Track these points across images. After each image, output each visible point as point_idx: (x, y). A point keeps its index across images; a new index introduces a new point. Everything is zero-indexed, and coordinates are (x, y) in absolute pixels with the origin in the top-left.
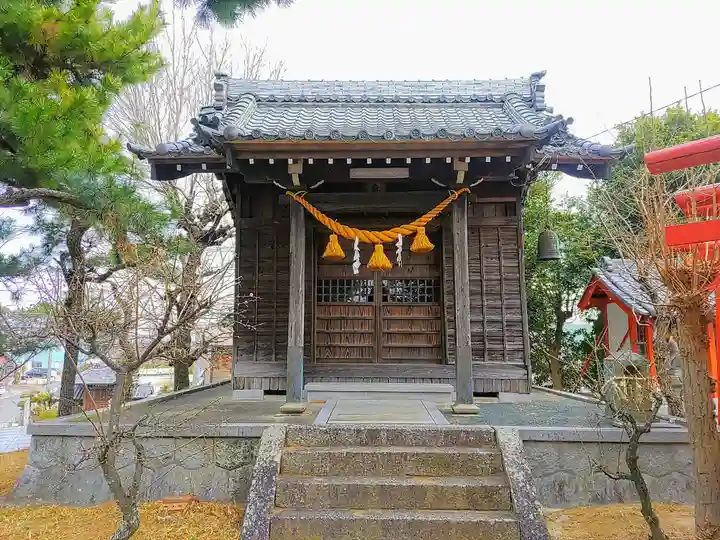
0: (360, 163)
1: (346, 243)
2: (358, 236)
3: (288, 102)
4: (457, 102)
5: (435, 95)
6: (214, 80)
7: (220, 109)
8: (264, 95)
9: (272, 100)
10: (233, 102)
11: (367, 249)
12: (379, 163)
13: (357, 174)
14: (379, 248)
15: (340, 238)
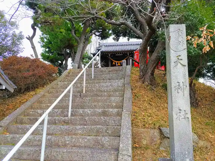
0: (116, 54)
1: (115, 63)
2: (116, 62)
3: (109, 46)
4: (134, 45)
5: (130, 44)
6: (99, 43)
7: (99, 47)
8: (105, 45)
9: (107, 46)
10: (101, 46)
11: (118, 63)
12: (118, 54)
13: (116, 55)
14: (119, 63)
15: (115, 62)
